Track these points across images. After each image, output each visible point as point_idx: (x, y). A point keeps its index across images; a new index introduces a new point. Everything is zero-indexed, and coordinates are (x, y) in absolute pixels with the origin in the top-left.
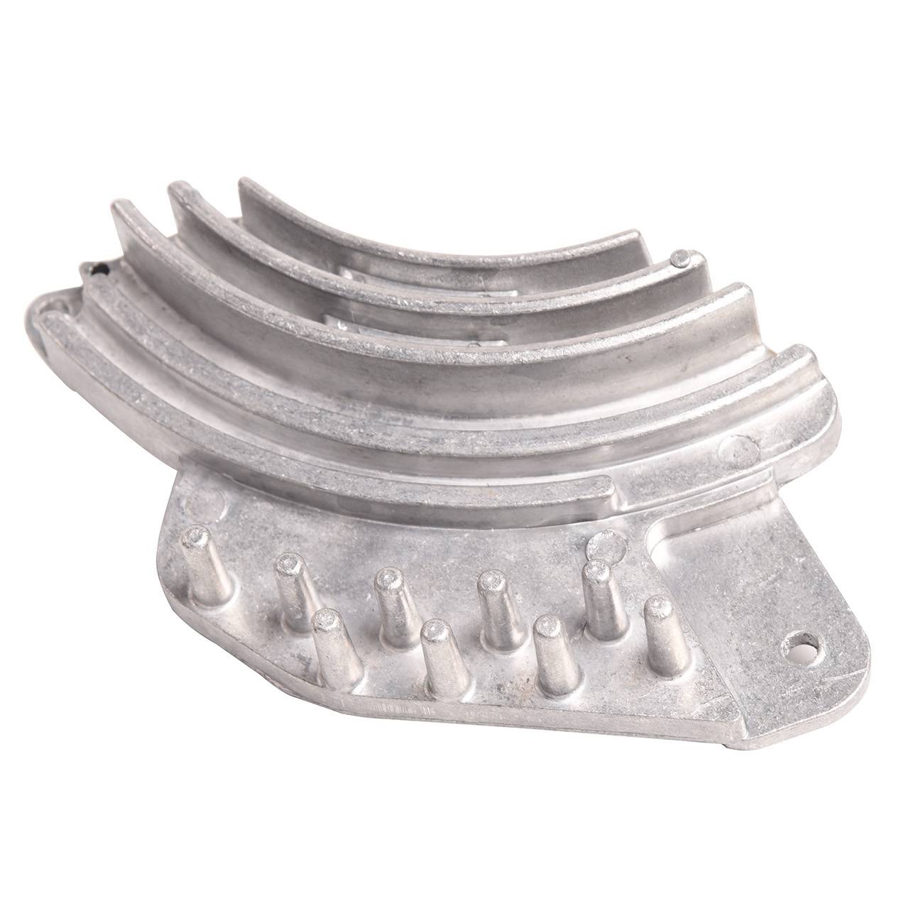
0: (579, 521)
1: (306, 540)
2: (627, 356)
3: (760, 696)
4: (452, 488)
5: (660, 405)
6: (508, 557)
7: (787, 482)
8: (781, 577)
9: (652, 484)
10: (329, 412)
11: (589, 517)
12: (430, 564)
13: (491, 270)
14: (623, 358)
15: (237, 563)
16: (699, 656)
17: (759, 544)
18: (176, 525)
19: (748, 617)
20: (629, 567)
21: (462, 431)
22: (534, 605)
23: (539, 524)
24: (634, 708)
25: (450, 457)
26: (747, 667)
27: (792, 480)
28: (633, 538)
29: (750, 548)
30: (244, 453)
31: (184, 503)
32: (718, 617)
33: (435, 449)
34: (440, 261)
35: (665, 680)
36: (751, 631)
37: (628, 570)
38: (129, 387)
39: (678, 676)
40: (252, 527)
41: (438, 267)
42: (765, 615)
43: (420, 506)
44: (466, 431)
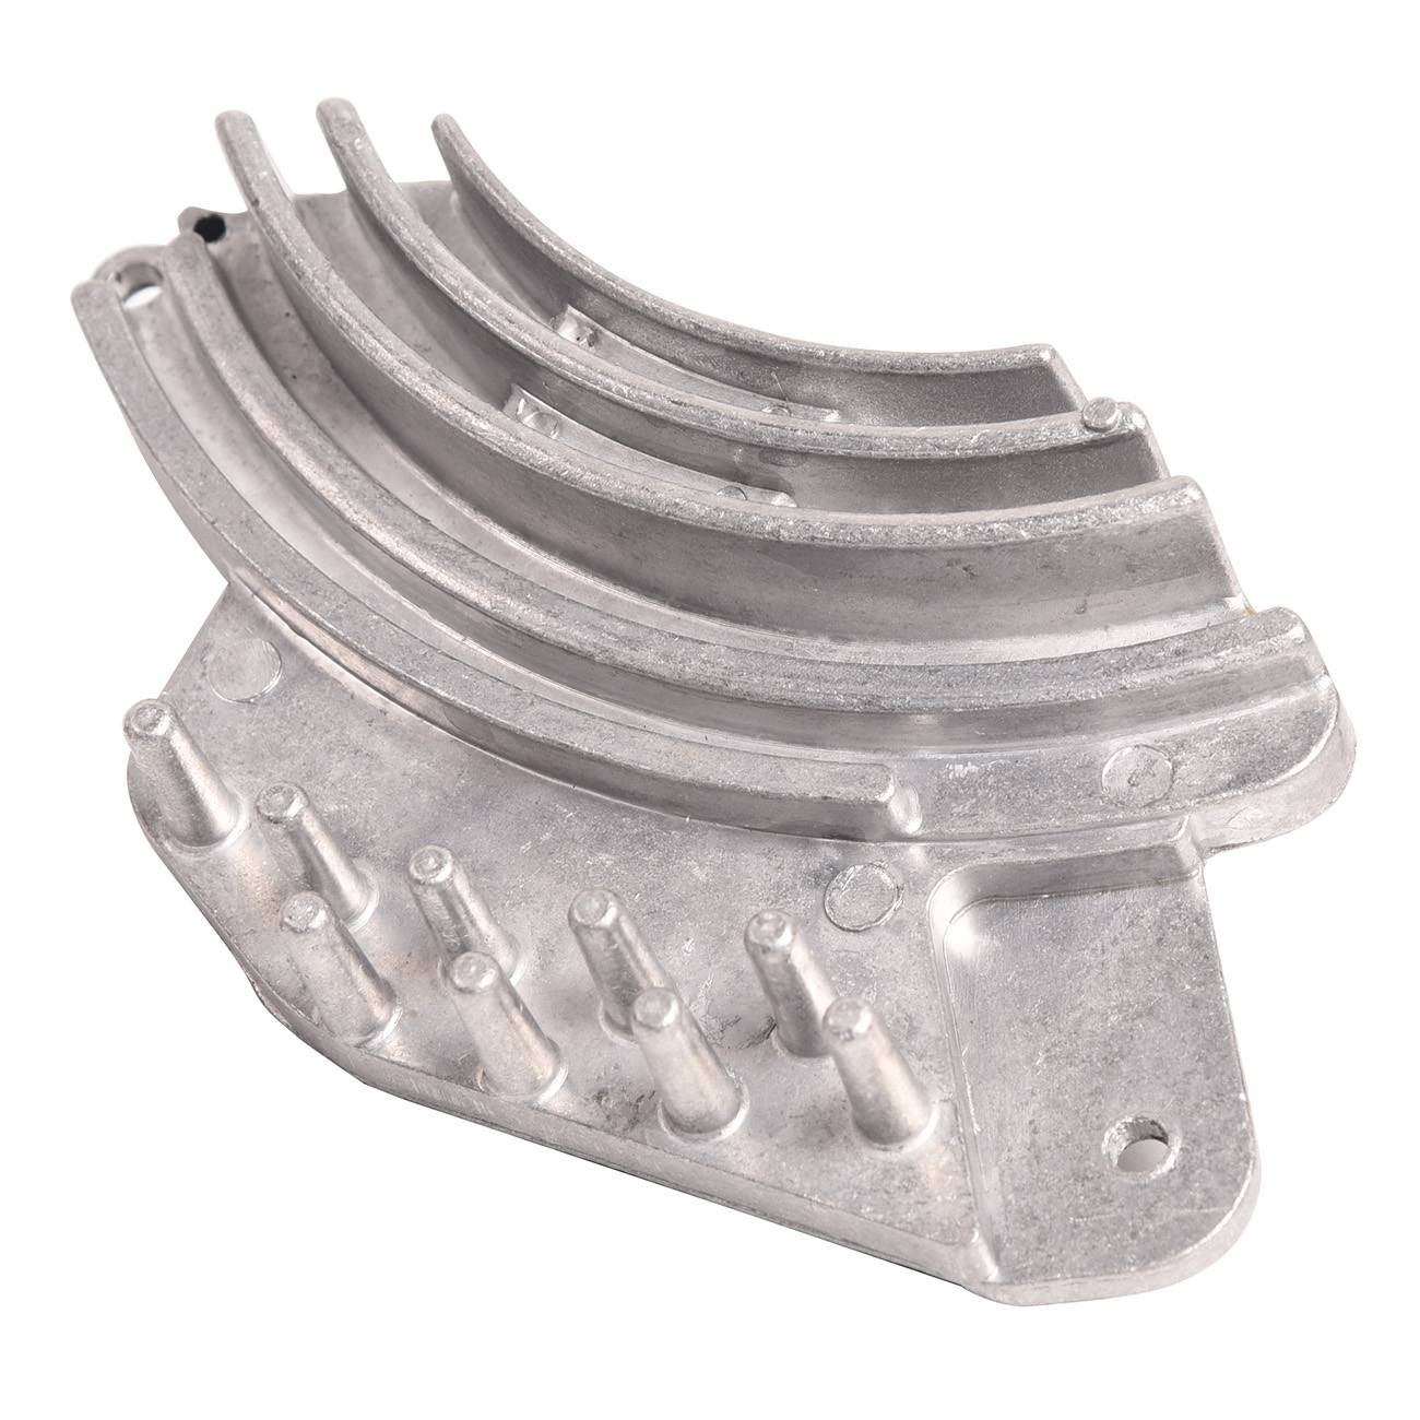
0: (832, 837)
1: (381, 767)
2: (966, 565)
3: (1038, 1213)
4: (626, 731)
5: (1014, 663)
6: (696, 871)
7: (1224, 848)
8: (1150, 1012)
9: (974, 800)
10: (472, 552)
11: (851, 834)
12: (566, 854)
13: (788, 364)
14: (959, 568)
15: (259, 780)
16: (946, 1119)
17: (1136, 946)
18: (184, 691)
19: (1070, 1069)
20: (888, 935)
21: (674, 636)
22: (710, 964)
23: (764, 827)
24: (807, 1184)
25: (642, 675)
26: (1037, 1157)
27: (1234, 846)
28: (912, 887)
29: (1118, 949)
30: (314, 593)
31: (210, 657)
32: (1021, 1057)
33: (624, 655)
34: (708, 331)
35: (874, 1148)
36: (1067, 1097)
37: (883, 942)
38: (172, 438)
39: (897, 1146)
40: (305, 724)
41: (702, 340)
42: (1100, 1073)
43: (564, 750)
44: (681, 637)
